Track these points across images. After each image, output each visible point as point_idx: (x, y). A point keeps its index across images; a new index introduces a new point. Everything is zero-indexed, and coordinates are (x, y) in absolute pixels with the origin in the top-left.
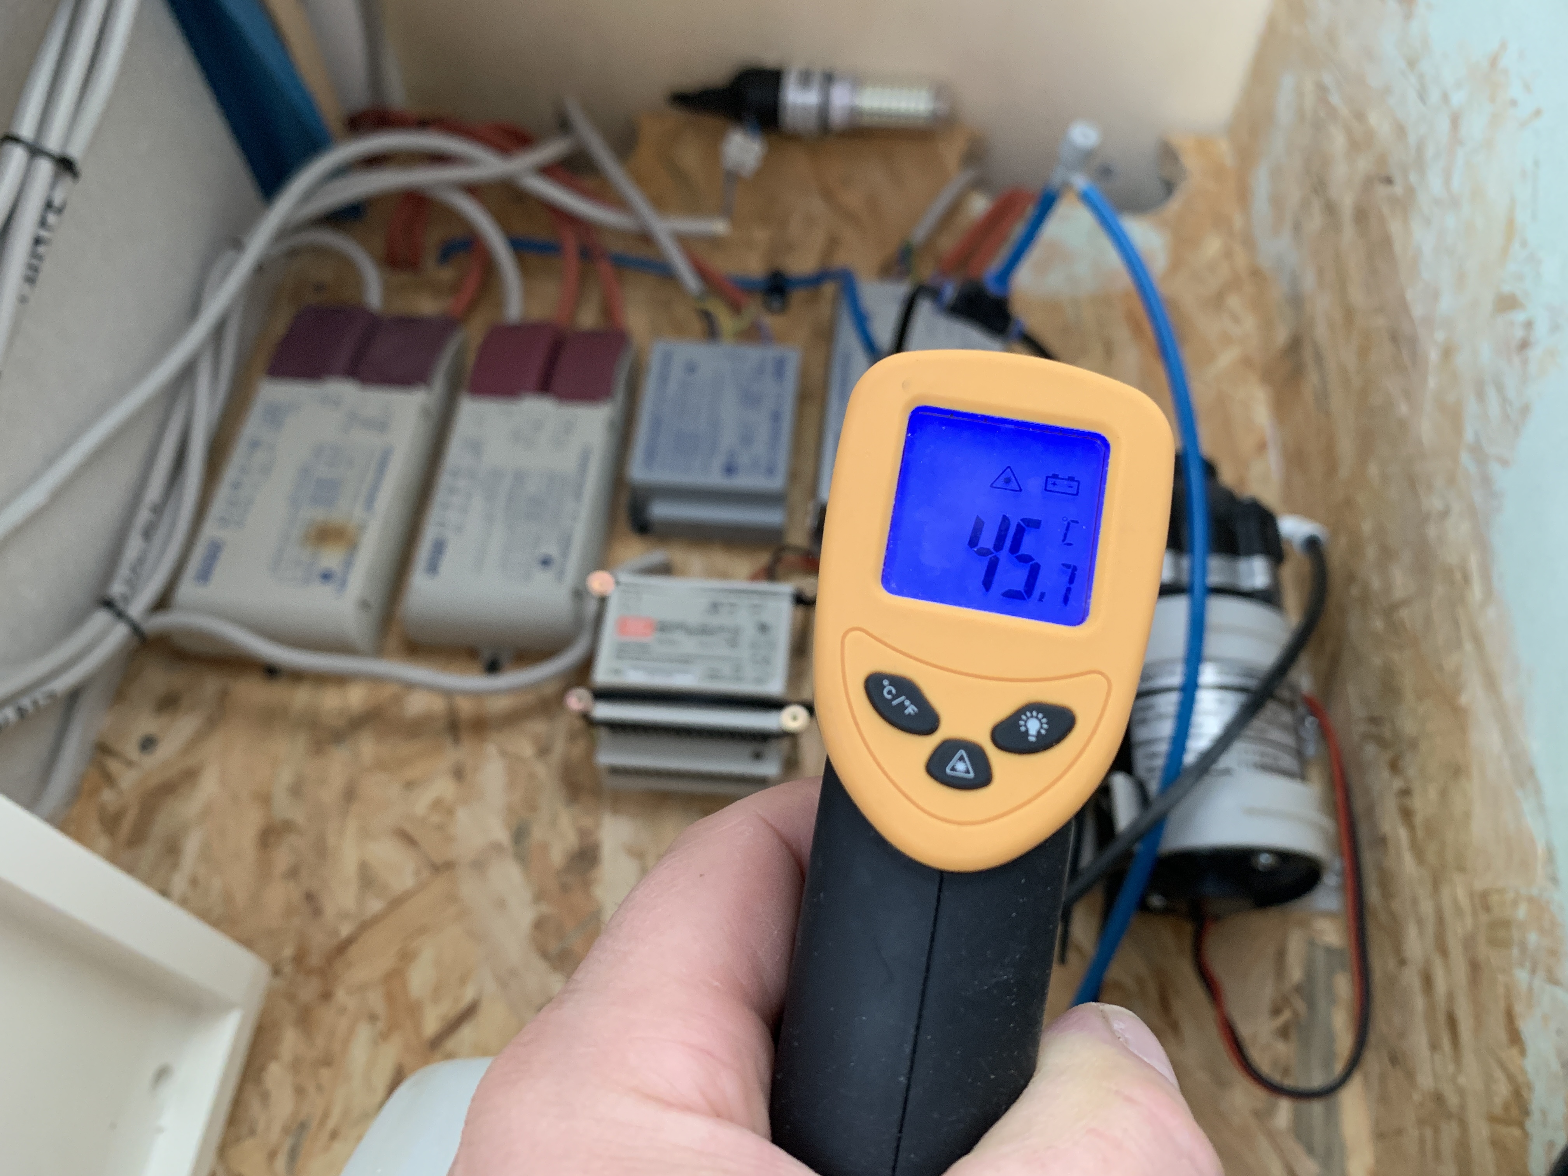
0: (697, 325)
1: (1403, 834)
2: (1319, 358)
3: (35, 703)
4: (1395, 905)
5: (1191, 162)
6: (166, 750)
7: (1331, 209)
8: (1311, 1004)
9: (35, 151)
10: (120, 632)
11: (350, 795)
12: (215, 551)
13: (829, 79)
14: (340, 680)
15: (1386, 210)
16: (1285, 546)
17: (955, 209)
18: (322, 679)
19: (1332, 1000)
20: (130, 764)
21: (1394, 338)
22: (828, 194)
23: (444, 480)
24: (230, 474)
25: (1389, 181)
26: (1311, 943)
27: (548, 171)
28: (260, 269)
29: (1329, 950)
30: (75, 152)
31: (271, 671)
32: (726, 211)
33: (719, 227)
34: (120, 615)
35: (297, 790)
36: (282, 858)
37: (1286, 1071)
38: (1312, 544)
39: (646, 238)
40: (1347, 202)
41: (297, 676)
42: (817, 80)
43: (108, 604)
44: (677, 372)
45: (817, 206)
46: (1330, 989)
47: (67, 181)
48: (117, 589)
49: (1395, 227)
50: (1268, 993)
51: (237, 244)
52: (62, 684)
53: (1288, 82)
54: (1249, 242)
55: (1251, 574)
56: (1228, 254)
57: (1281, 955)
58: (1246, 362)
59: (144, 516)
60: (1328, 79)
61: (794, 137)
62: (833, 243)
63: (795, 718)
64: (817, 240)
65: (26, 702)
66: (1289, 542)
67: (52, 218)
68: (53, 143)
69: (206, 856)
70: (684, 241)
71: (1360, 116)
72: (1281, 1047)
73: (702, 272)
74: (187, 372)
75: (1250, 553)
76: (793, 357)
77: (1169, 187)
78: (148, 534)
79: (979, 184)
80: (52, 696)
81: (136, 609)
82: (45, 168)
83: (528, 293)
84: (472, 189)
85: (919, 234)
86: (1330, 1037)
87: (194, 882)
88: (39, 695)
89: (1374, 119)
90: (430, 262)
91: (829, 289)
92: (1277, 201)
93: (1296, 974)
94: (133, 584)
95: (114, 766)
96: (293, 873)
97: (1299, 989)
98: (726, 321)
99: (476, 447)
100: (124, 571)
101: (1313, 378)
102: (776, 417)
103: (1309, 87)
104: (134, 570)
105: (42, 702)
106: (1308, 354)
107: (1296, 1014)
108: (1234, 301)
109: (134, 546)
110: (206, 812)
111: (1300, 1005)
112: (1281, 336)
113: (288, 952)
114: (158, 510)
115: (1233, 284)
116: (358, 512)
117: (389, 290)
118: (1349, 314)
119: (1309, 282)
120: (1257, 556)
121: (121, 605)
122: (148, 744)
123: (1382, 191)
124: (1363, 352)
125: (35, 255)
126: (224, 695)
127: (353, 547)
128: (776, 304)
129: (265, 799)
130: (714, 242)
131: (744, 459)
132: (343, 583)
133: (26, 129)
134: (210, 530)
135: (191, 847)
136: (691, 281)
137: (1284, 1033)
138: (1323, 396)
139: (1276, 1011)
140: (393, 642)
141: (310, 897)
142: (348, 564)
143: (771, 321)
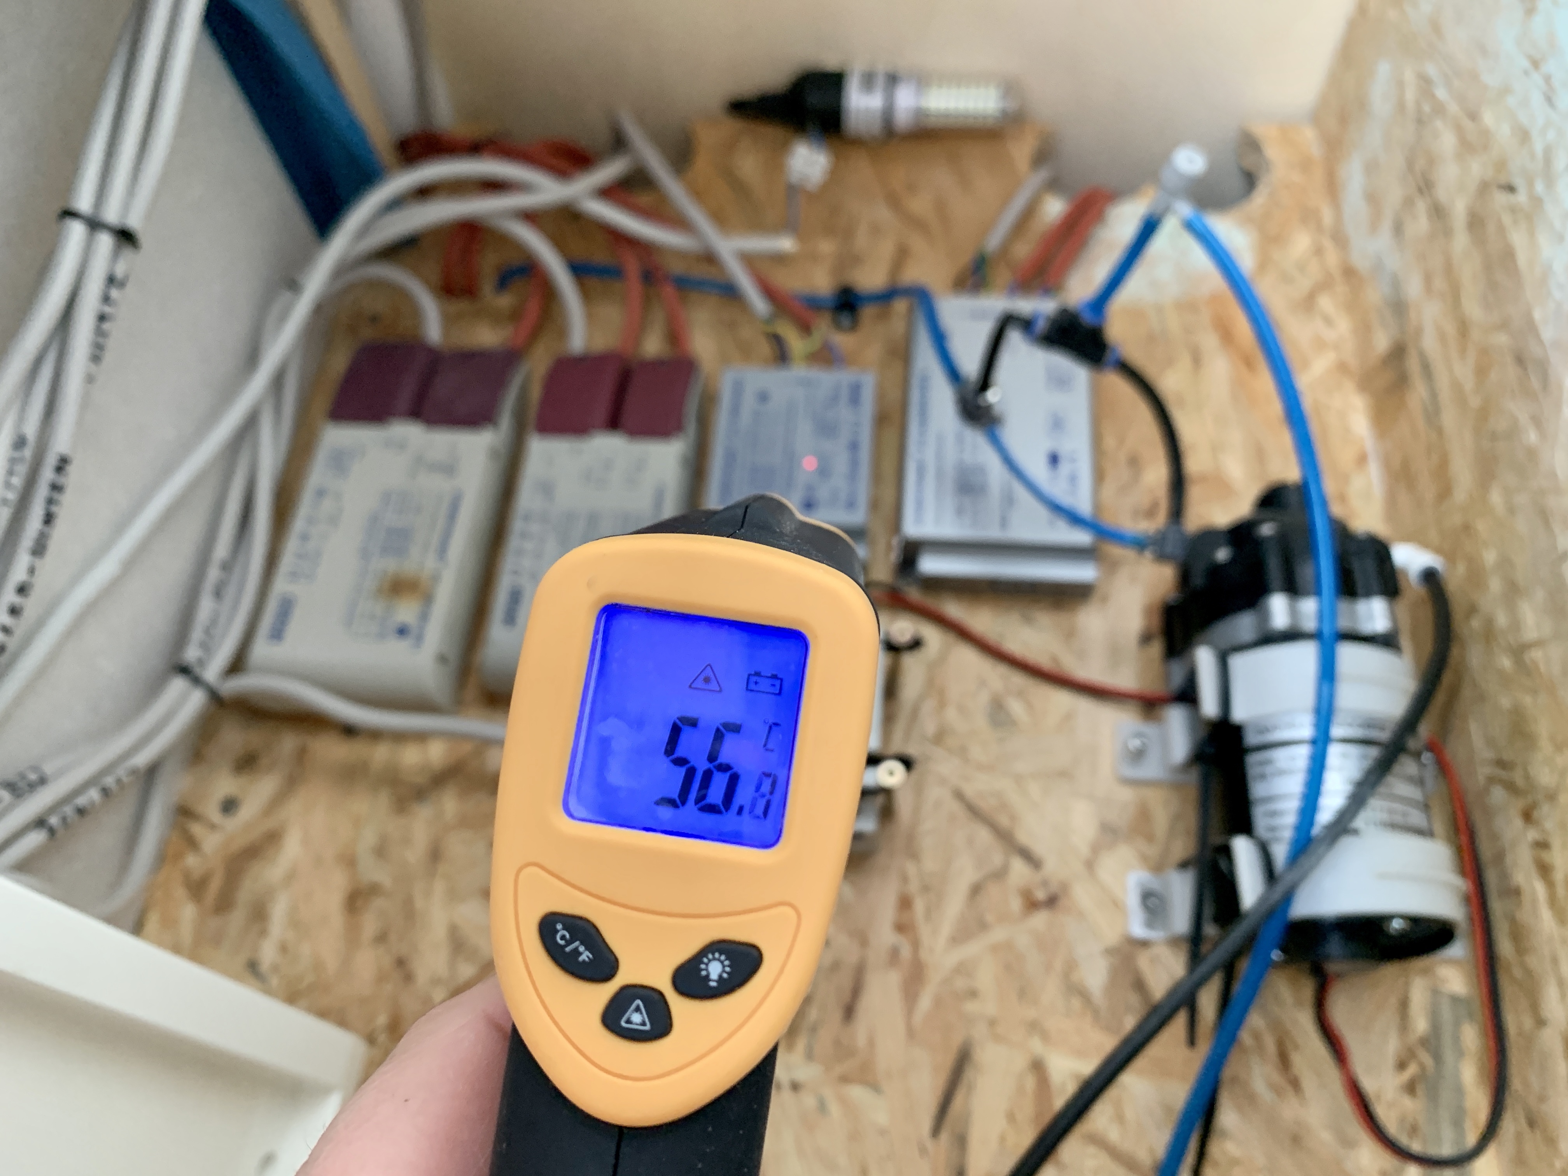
0: (765, 348)
1: (1540, 888)
2: (1427, 369)
3: (119, 781)
4: (1532, 961)
5: (1273, 152)
6: (247, 812)
7: (1438, 212)
8: (1437, 1057)
9: (94, 224)
10: (197, 699)
11: (435, 855)
12: (286, 608)
13: (893, 80)
14: (421, 737)
15: (1507, 219)
16: (1401, 578)
17: (1029, 212)
18: (400, 737)
19: (1460, 1053)
20: (213, 827)
21: (1520, 360)
22: (894, 202)
23: (517, 525)
24: (299, 524)
25: (1511, 189)
26: (1435, 992)
27: (607, 193)
28: (319, 309)
29: (1455, 1000)
30: (134, 222)
31: (349, 731)
32: (788, 225)
33: (786, 244)
34: (197, 681)
35: (381, 851)
36: (370, 924)
37: (1414, 1130)
38: (1430, 576)
39: (710, 258)
40: (1459, 209)
41: (375, 735)
42: (880, 82)
43: (184, 670)
44: (749, 402)
45: (883, 214)
46: (1457, 1039)
47: (128, 254)
48: (191, 654)
49: (1518, 239)
50: (1392, 1046)
51: (293, 286)
52: (142, 759)
53: (1384, 70)
54: (1340, 239)
55: (1371, 617)
56: (1319, 251)
57: (1404, 1005)
58: (1342, 368)
59: (213, 574)
60: (1431, 70)
61: (858, 142)
62: (902, 255)
63: (891, 773)
64: (886, 249)
65: (109, 781)
66: (1405, 572)
67: (114, 293)
68: (112, 215)
69: (295, 922)
70: (749, 260)
71: (1473, 116)
72: (1408, 1104)
73: (769, 292)
74: (250, 424)
75: (1368, 594)
76: (869, 382)
77: (1250, 180)
78: (218, 594)
79: (1054, 185)
80: (134, 772)
81: (212, 673)
82: (105, 242)
83: (590, 317)
84: (530, 217)
85: (993, 242)
86: (1459, 1090)
87: (284, 949)
88: (121, 771)
89: (1488, 118)
90: (487, 288)
91: (900, 306)
92: (1373, 199)
93: (1421, 1025)
94: (207, 647)
95: (197, 829)
96: (381, 938)
97: (1424, 1042)
98: (796, 343)
99: (547, 489)
100: (197, 634)
101: (1418, 392)
102: (854, 447)
103: (1409, 76)
104: (207, 631)
105: (125, 779)
106: (1413, 365)
107: (1423, 1067)
108: (1325, 303)
109: (206, 606)
110: (290, 877)
111: (1427, 1059)
112: (1382, 342)
113: (382, 1020)
114: (227, 567)
115: (1325, 285)
116: (430, 563)
117: (448, 321)
118: (1463, 328)
119: (1414, 288)
120: (1378, 597)
121: (197, 670)
122: (229, 806)
123: (1501, 199)
124: (1481, 372)
125: (100, 333)
126: (301, 755)
127: (428, 599)
128: (845, 320)
129: (349, 861)
130: (780, 259)
131: (822, 493)
132: (419, 639)
133: (84, 202)
134: (281, 585)
135: (279, 911)
136: (759, 304)
137: (1411, 1088)
138: (1433, 413)
139: (1401, 1066)
140: (471, 692)
141: (401, 963)
142: (424, 617)
143: (842, 340)
